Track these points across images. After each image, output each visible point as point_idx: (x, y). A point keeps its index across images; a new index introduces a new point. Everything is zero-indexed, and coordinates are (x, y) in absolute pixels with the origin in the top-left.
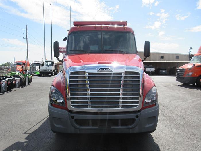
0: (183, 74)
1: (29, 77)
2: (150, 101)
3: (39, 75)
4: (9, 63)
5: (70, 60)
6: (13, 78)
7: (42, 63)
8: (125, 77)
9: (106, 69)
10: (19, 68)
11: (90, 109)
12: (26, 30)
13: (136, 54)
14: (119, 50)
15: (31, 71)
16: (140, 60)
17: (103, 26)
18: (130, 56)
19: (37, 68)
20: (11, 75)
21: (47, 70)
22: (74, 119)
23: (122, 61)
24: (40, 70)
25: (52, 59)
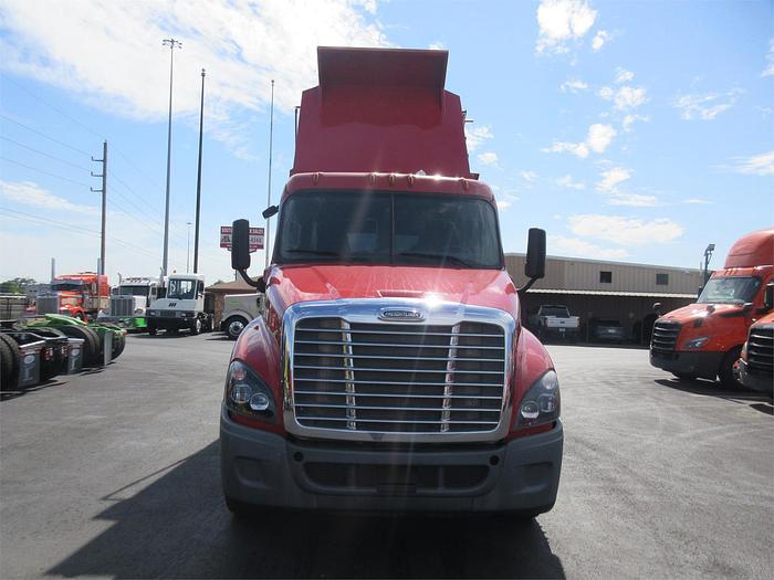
0: (674, 339)
1: (114, 334)
2: (535, 415)
3: (143, 330)
4: (24, 280)
5: (287, 281)
6: (61, 337)
7: (157, 283)
8: (461, 340)
9: (404, 314)
10: (69, 300)
11: (352, 433)
12: (104, 161)
13: (500, 269)
14: (445, 254)
15: (113, 314)
16: (509, 290)
17: (397, 175)
18: (482, 273)
19: (140, 302)
20: (48, 325)
21: (174, 312)
22: (304, 461)
23: (452, 291)
24: (148, 312)
25: (195, 272)
